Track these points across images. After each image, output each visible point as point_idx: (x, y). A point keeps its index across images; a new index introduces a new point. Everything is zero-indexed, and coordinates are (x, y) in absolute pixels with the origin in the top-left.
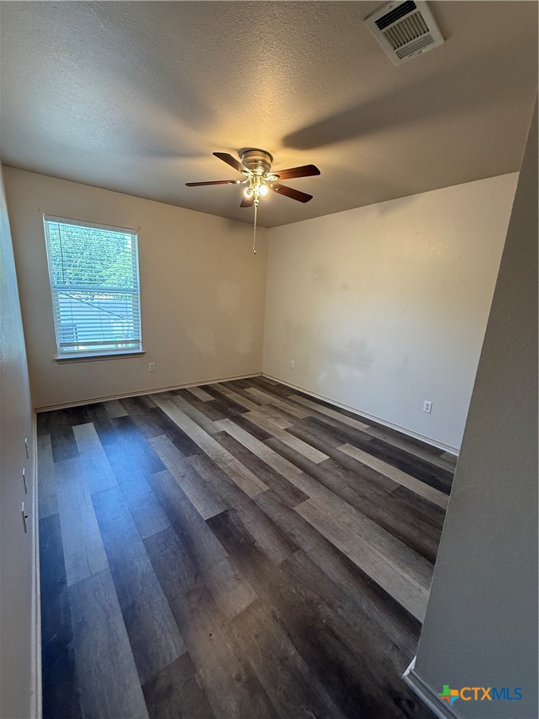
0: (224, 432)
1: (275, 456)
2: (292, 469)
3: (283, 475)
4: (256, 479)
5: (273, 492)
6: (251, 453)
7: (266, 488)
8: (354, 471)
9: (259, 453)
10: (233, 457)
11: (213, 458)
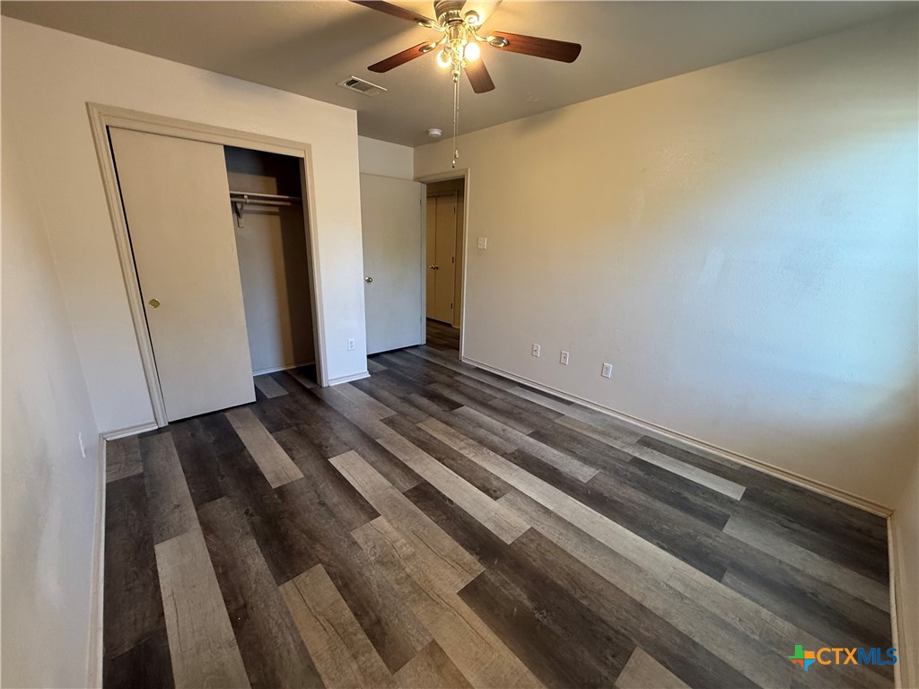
0: (496, 498)
1: (407, 457)
2: (389, 443)
3: (400, 437)
4: (430, 432)
5: (413, 423)
6: (439, 460)
7: (420, 425)
8: (313, 444)
9: (428, 460)
10: (461, 452)
11: (485, 450)
